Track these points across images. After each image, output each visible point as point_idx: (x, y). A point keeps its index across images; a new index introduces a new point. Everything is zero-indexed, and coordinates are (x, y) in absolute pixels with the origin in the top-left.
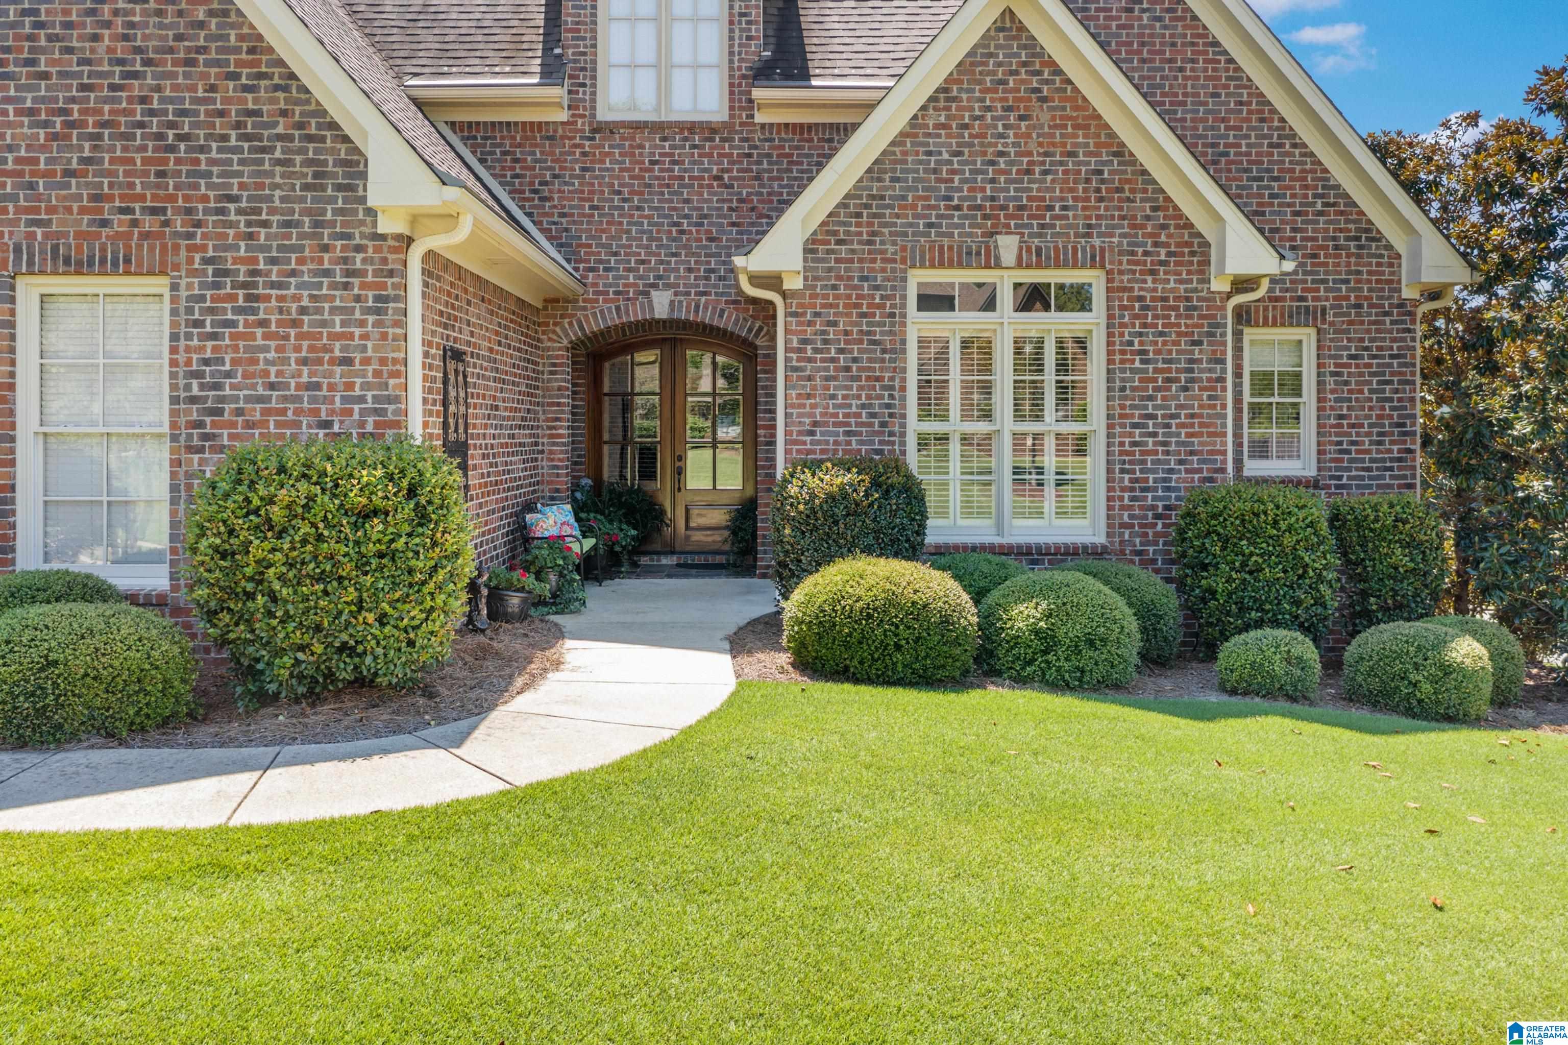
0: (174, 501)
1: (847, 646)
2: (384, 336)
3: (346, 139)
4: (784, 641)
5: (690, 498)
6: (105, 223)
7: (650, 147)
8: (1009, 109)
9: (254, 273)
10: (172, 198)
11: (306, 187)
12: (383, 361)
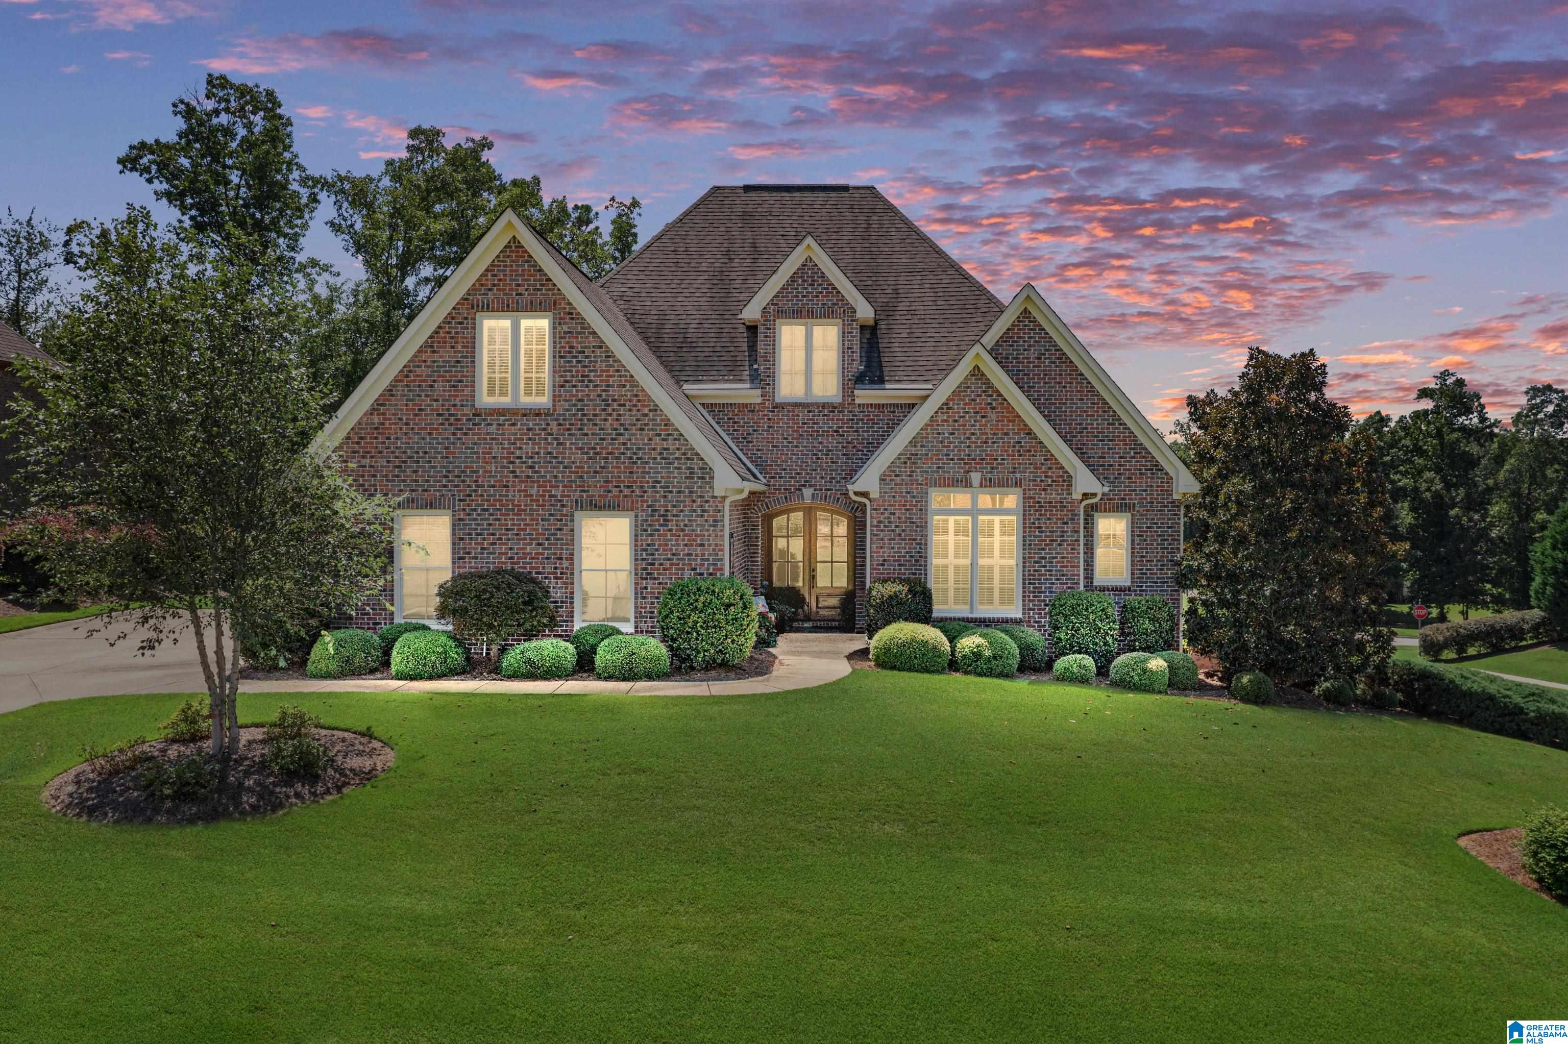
0: (636, 598)
1: (895, 656)
2: (716, 536)
3: (702, 459)
4: (871, 656)
5: (818, 591)
6: (609, 491)
7: (802, 415)
8: (976, 413)
9: (667, 511)
10: (636, 482)
11: (687, 478)
12: (716, 545)
